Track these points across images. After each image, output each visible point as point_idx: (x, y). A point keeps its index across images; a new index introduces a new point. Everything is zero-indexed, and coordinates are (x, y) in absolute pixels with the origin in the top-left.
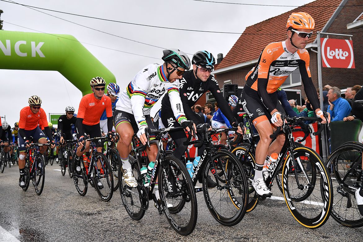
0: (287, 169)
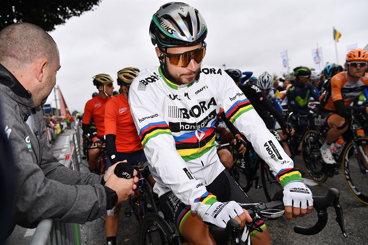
0: (347, 161)
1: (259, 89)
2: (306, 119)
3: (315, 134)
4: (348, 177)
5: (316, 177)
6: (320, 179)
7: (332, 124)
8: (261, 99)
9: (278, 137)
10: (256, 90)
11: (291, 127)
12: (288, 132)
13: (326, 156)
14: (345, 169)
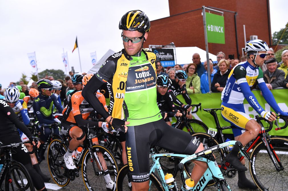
1: (7, 104)
2: (50, 127)
3: (59, 142)
4: (86, 179)
5: (60, 181)
6: (64, 183)
7: (73, 135)
8: (9, 113)
9: (26, 149)
10: (4, 104)
11: (37, 140)
12: (35, 145)
13: (69, 163)
14: (83, 173)
